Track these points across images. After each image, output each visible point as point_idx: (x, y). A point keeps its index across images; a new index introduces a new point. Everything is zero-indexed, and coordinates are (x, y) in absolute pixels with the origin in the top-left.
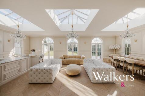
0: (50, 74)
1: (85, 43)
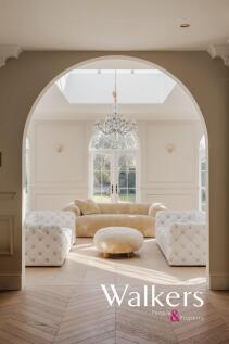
0: (55, 239)
1: (170, 151)
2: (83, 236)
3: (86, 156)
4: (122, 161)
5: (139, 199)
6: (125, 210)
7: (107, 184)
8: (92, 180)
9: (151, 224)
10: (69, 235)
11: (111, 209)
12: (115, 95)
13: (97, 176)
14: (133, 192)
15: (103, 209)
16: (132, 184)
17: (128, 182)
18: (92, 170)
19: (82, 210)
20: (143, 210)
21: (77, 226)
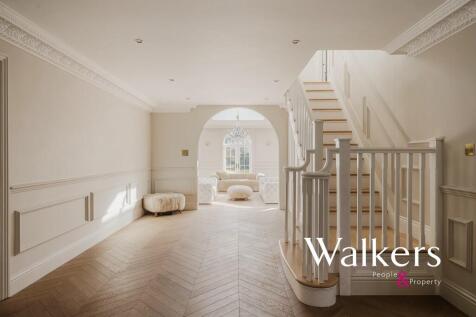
0: (209, 191)
1: (268, 145)
2: (221, 191)
3: (222, 148)
4: (242, 150)
5: (250, 171)
6: (243, 177)
7: (233, 163)
8: (225, 161)
9: (257, 185)
10: (215, 188)
11: (236, 177)
12: (238, 117)
13: (228, 159)
14: (248, 168)
15: (232, 177)
16: (247, 162)
17: (245, 162)
18: (225, 156)
19: (221, 177)
20: (253, 177)
21: (218, 185)
